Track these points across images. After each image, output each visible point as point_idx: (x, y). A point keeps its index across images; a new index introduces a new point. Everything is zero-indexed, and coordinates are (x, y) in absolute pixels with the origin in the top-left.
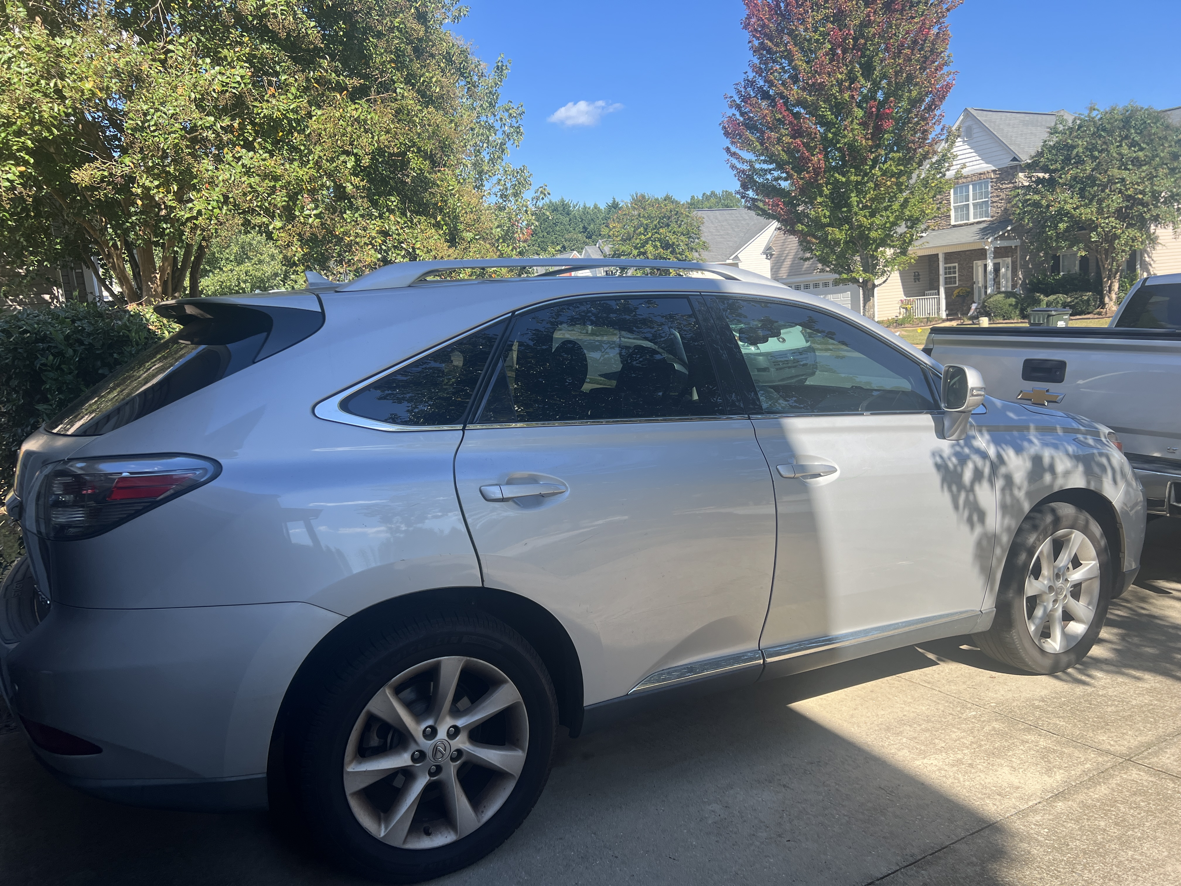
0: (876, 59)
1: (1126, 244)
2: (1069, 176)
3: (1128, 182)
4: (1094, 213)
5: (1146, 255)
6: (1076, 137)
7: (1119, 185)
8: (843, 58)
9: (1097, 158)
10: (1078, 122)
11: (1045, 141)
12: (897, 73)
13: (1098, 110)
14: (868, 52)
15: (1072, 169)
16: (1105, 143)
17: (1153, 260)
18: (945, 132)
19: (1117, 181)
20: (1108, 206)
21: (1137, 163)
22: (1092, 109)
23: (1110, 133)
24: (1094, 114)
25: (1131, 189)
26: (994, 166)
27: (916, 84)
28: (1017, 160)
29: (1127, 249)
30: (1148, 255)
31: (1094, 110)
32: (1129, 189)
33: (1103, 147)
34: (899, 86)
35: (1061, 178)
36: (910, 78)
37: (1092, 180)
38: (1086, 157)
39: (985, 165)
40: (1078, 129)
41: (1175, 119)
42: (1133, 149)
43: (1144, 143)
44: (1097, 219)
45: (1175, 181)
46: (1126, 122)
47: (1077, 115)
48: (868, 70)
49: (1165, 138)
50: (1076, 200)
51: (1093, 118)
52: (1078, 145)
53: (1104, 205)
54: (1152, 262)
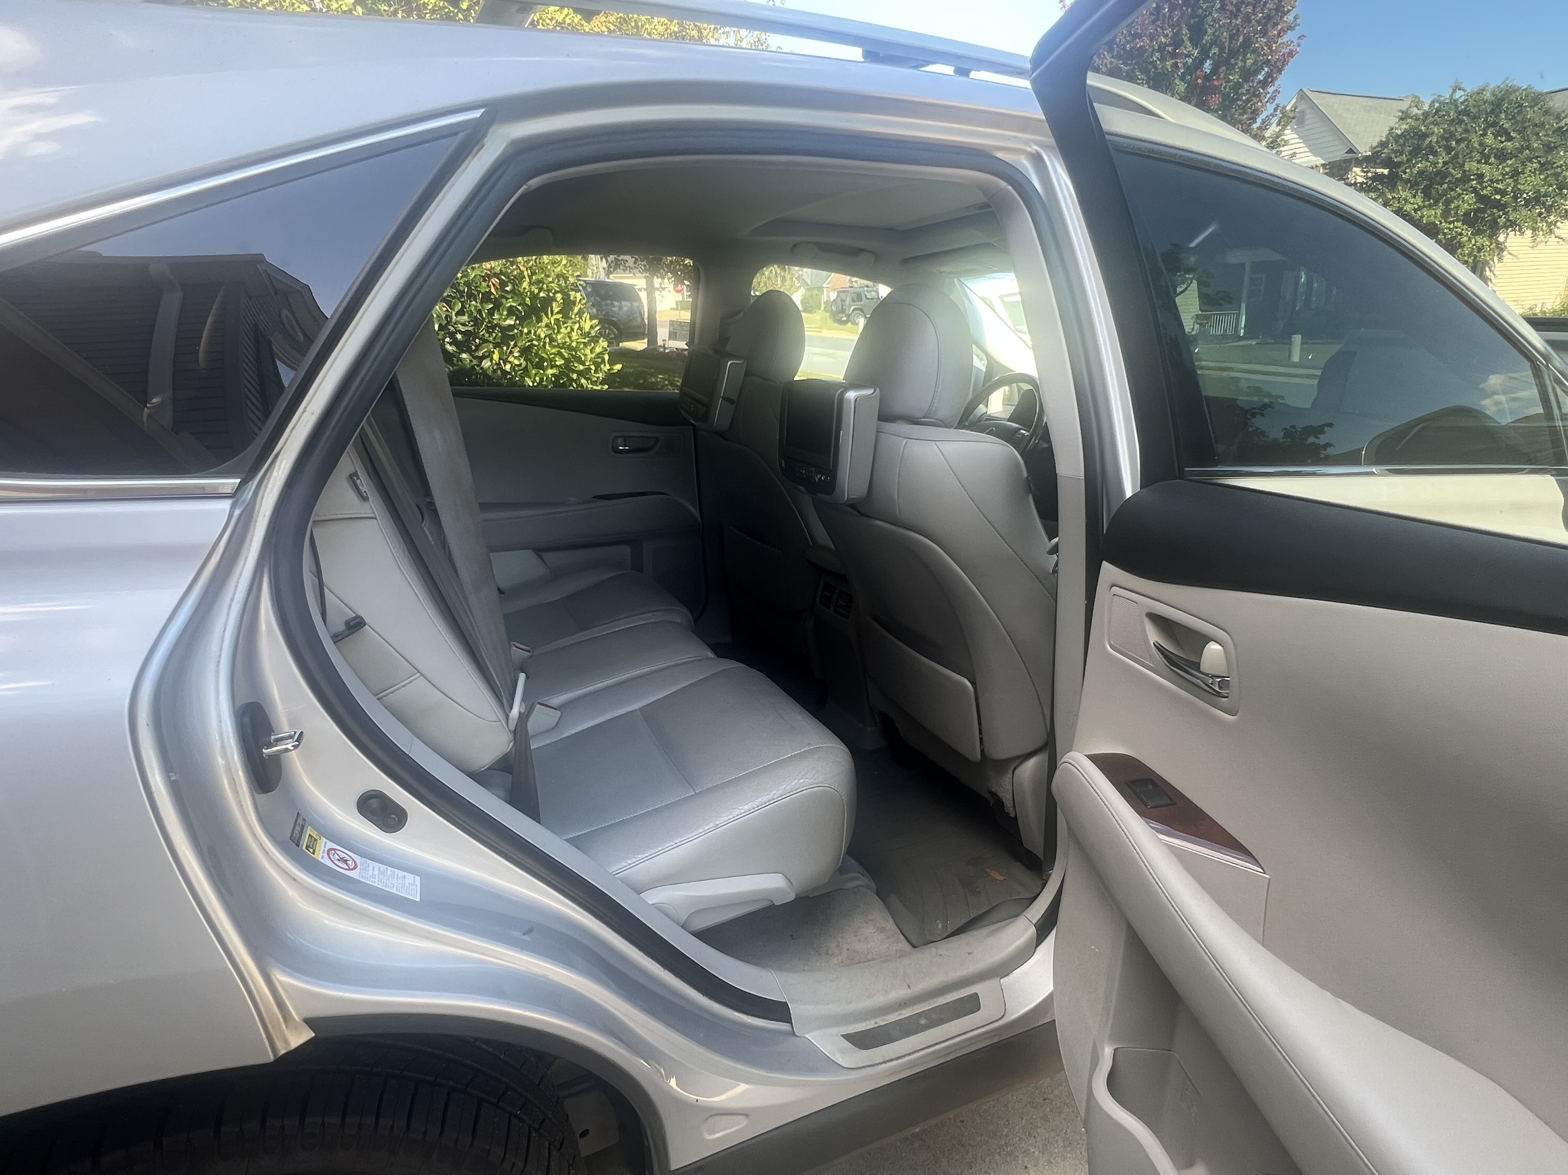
0: (1209, 19)
1: (1469, 255)
2: (1415, 171)
3: (1486, 179)
4: (1438, 216)
5: (1487, 269)
6: (1432, 123)
7: (1475, 182)
8: (1170, 17)
9: (1454, 149)
10: (1437, 105)
11: (1392, 129)
12: (1232, 38)
13: (1464, 90)
14: (1200, 11)
15: (1421, 161)
16: (1466, 131)
17: (1494, 275)
18: (1278, 112)
19: (1472, 177)
20: (1457, 207)
21: (1502, 156)
22: (1457, 88)
23: (1475, 118)
24: (1458, 94)
25: (1489, 188)
26: (1323, 159)
27: (1254, 51)
28: (1354, 153)
29: (1470, 260)
30: (1489, 268)
31: (1460, 89)
32: (1486, 187)
33: (1463, 136)
34: (1233, 53)
35: (1405, 173)
36: (1247, 43)
37: (1442, 175)
38: (1440, 147)
39: (1313, 158)
40: (1436, 114)
41: (1557, 103)
42: (1499, 138)
43: (1514, 131)
44: (1441, 223)
45: (1546, 178)
46: (1497, 105)
47: (1436, 97)
48: (1197, 33)
49: (1543, 125)
50: (1419, 200)
51: (1455, 101)
52: (1433, 133)
53: (1453, 206)
54: (1493, 277)
